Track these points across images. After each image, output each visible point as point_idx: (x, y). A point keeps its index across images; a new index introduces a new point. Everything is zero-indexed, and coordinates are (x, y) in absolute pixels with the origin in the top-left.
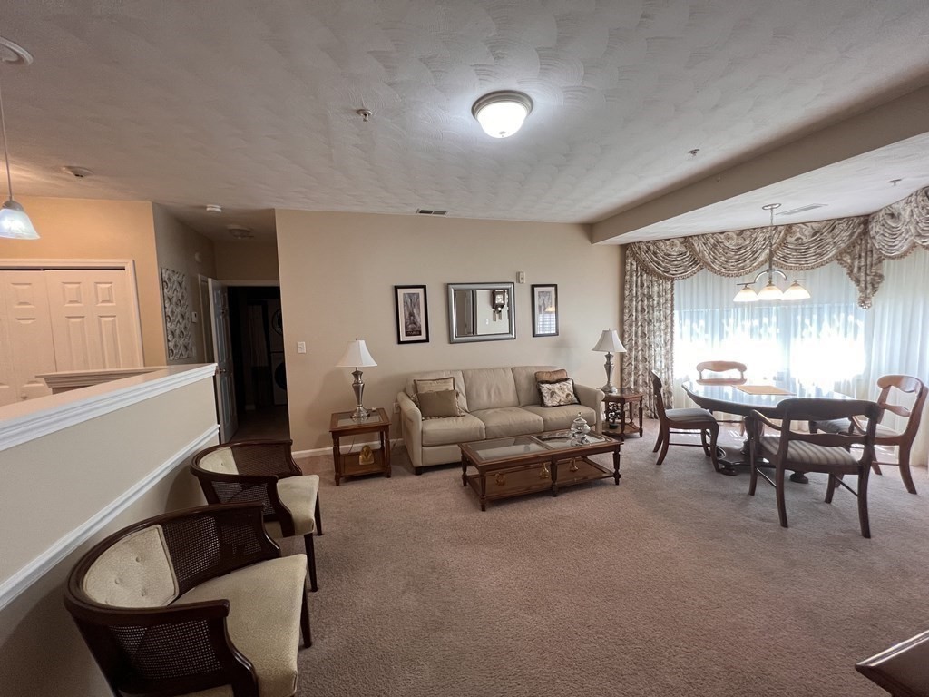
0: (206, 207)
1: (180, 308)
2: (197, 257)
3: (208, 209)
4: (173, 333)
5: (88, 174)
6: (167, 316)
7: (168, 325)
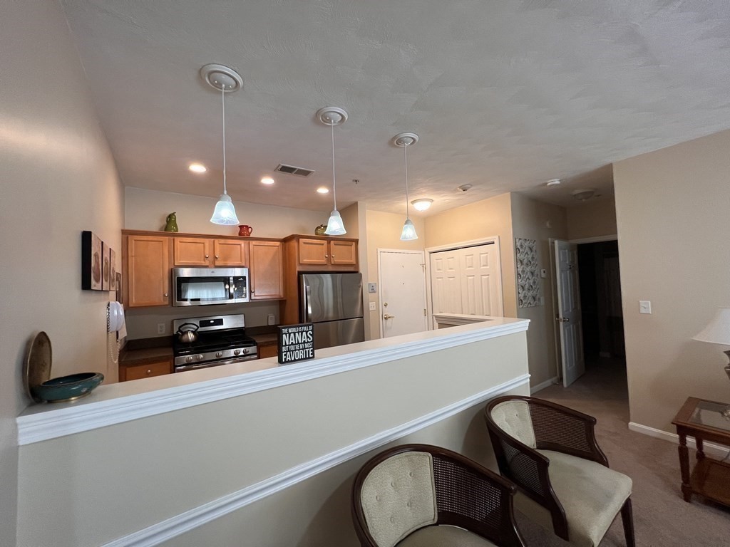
0: (547, 183)
1: (530, 267)
2: (548, 225)
3: (549, 184)
4: (523, 288)
5: (469, 188)
6: (519, 275)
7: (520, 281)
